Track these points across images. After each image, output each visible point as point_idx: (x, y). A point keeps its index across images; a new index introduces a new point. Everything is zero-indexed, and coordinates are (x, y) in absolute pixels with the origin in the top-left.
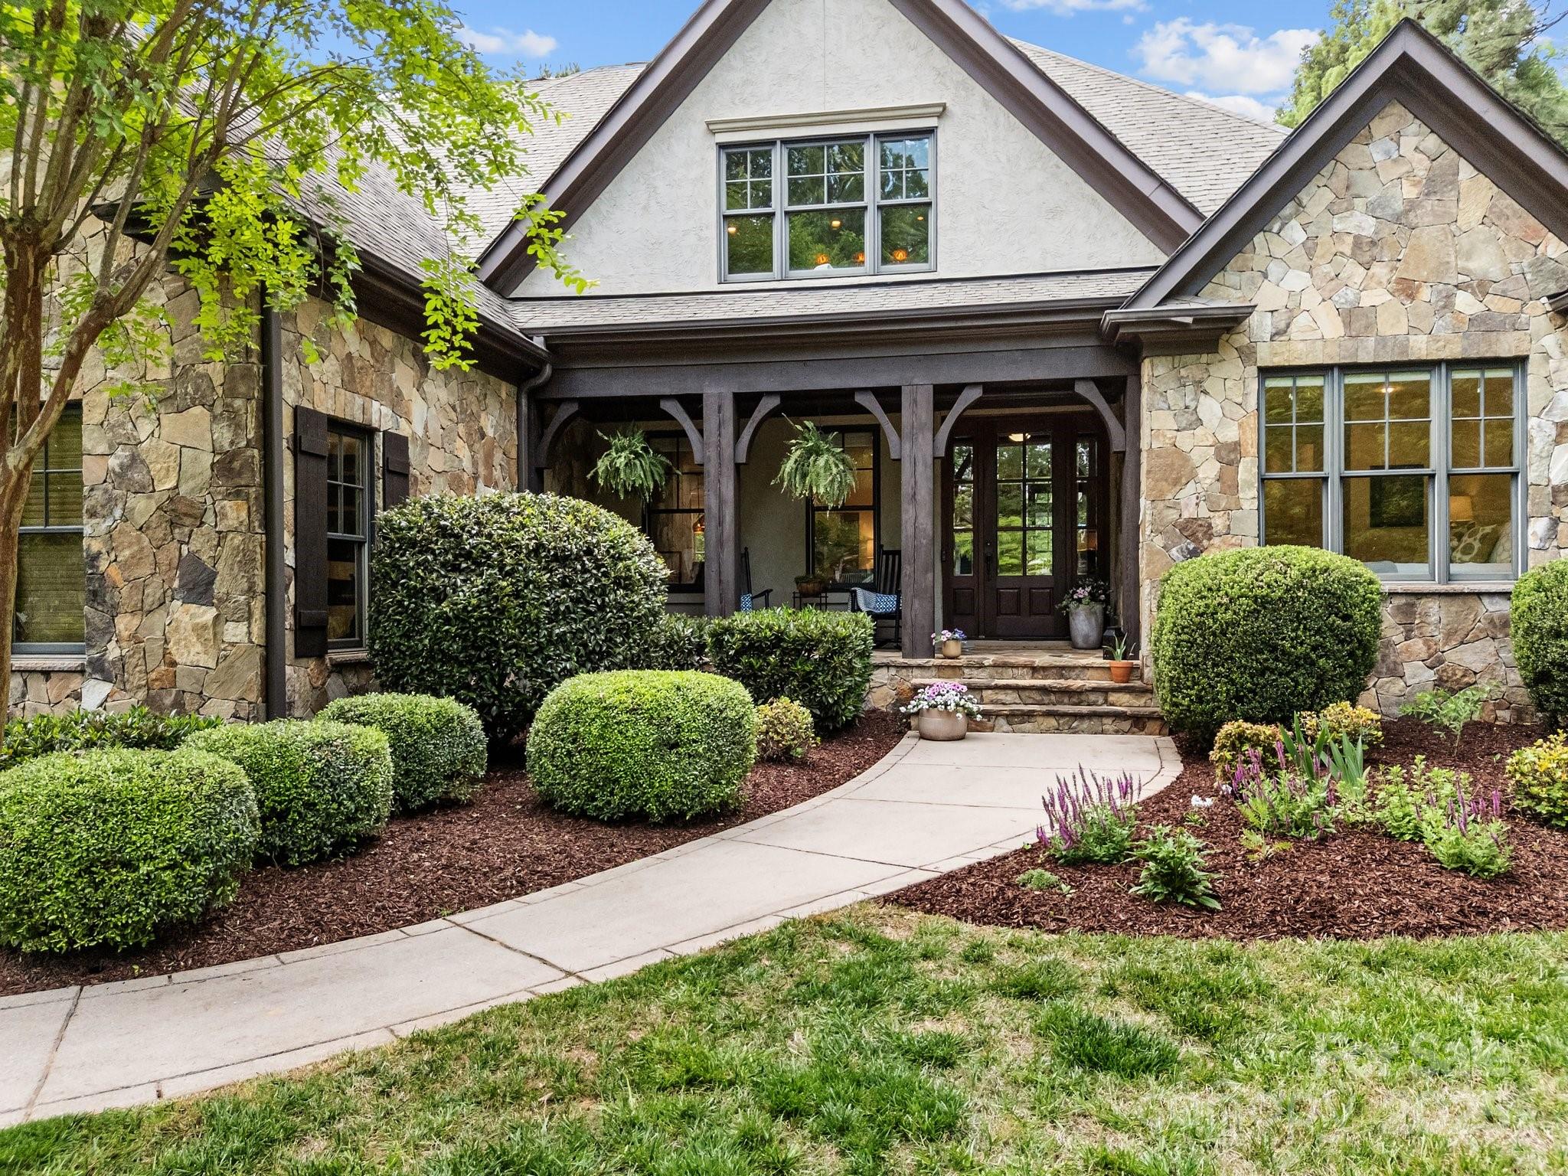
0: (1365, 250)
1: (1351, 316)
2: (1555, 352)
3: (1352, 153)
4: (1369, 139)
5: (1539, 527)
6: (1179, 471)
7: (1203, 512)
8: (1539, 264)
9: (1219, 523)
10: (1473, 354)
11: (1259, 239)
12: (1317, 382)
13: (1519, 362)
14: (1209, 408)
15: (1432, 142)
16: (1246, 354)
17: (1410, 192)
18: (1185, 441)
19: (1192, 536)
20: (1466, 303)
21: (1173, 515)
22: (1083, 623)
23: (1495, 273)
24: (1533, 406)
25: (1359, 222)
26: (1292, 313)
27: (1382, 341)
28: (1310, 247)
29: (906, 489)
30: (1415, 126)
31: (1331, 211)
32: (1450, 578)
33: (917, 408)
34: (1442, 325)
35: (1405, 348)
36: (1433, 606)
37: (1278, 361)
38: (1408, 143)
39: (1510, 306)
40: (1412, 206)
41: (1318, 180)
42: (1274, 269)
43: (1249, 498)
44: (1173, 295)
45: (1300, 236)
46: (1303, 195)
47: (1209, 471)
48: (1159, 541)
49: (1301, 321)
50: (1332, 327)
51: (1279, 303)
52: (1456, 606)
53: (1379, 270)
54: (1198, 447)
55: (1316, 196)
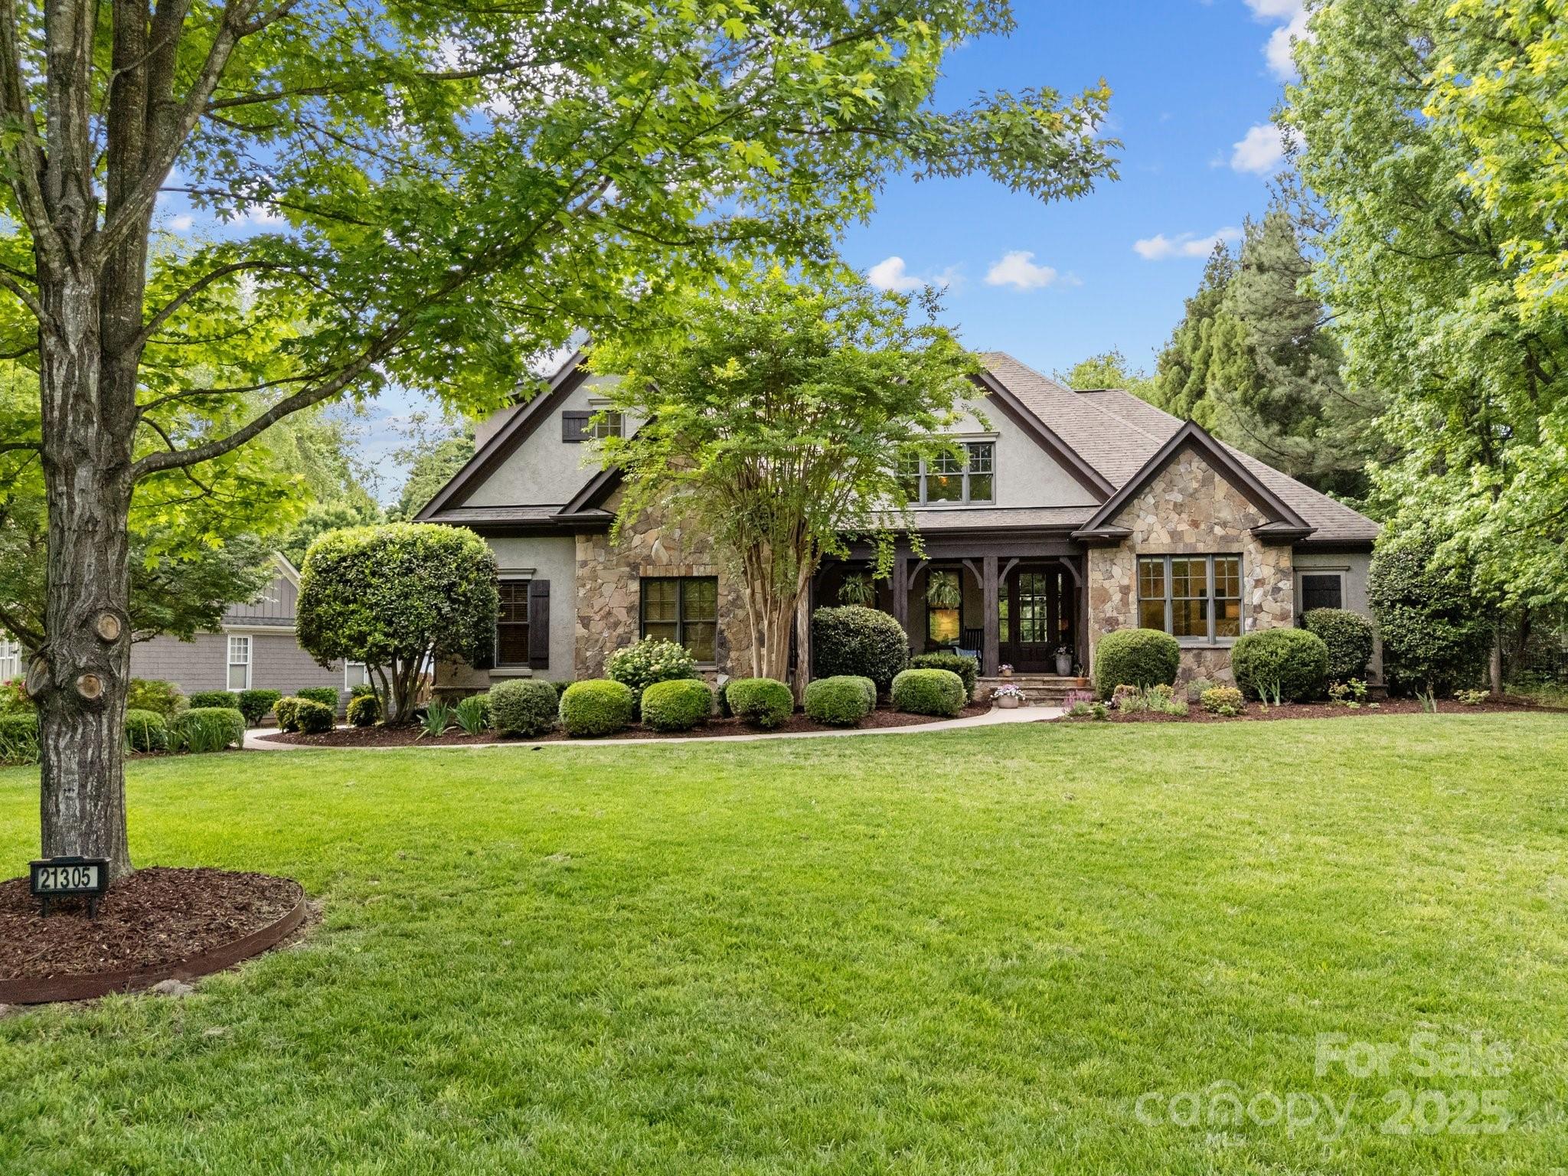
0: (1178, 508)
1: (1175, 535)
2: (1253, 551)
3: (1172, 468)
4: (1179, 463)
5: (1249, 621)
6: (1104, 597)
7: (1115, 614)
8: (1247, 516)
9: (1121, 619)
10: (1222, 551)
11: (1136, 501)
12: (1160, 560)
13: (1240, 555)
14: (1116, 571)
15: (1204, 465)
16: (1132, 549)
17: (1195, 485)
18: (1107, 584)
19: (1110, 624)
20: (1218, 530)
21: (1102, 615)
22: (1063, 664)
23: (1229, 518)
24: (1246, 572)
25: (1176, 496)
26: (1150, 532)
27: (1186, 545)
28: (1156, 506)
29: (986, 603)
30: (1197, 458)
31: (1165, 491)
32: (1215, 642)
33: (990, 567)
34: (1209, 539)
35: (1195, 548)
36: (1208, 654)
37: (1145, 552)
38: (1195, 465)
39: (1235, 532)
40: (1196, 491)
41: (1159, 480)
42: (1142, 514)
43: (1134, 608)
44: (1101, 525)
45: (1152, 501)
46: (1153, 485)
47: (1117, 597)
48: (1097, 626)
49: (1153, 535)
50: (1166, 539)
51: (1145, 528)
52: (1217, 653)
53: (1183, 516)
54: (1112, 586)
55: (1159, 485)
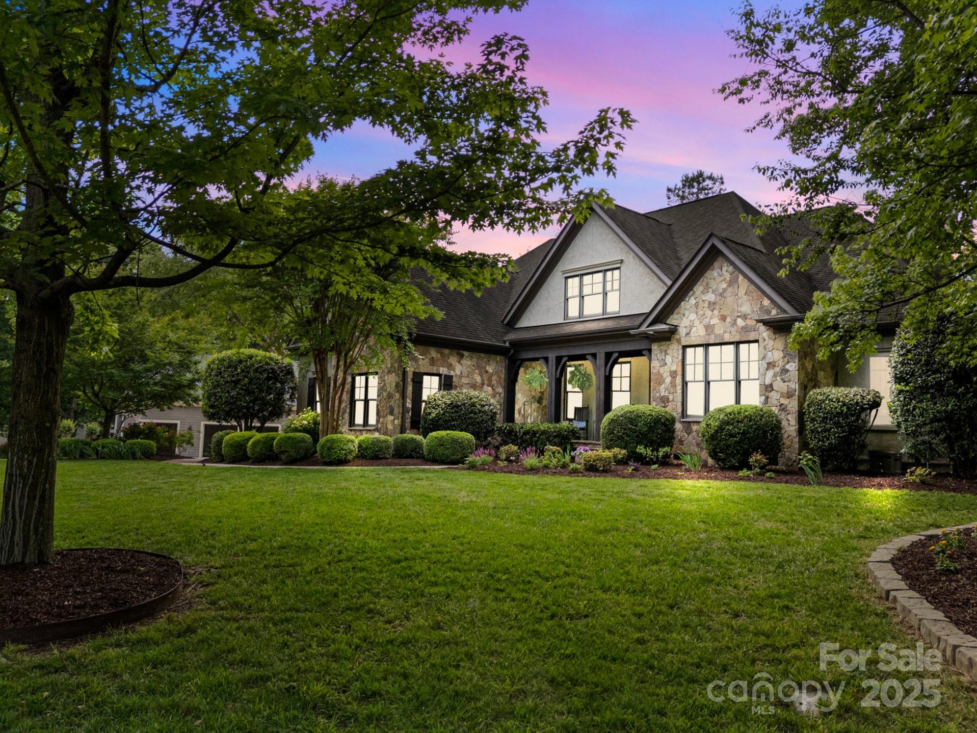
0: (712, 305)
1: (709, 328)
2: (767, 338)
3: (708, 274)
4: (713, 269)
5: (762, 399)
6: (661, 380)
7: (667, 394)
8: (762, 308)
9: (671, 397)
10: (743, 340)
11: (682, 303)
13: (757, 341)
16: (679, 341)
17: (724, 285)
18: (662, 370)
19: (663, 402)
20: (740, 322)
21: (658, 395)
23: (749, 311)
24: (761, 356)
25: (711, 297)
26: (691, 327)
27: (716, 336)
28: (697, 305)
31: (703, 293)
33: (600, 360)
34: (734, 330)
35: (723, 338)
38: (724, 269)
40: (725, 290)
41: (699, 283)
42: (687, 313)
43: (679, 389)
44: (652, 323)
45: (694, 302)
46: (695, 289)
47: (668, 380)
48: (654, 403)
49: (694, 330)
50: (702, 332)
51: (688, 324)
53: (716, 312)
54: (665, 372)
55: (698, 289)
